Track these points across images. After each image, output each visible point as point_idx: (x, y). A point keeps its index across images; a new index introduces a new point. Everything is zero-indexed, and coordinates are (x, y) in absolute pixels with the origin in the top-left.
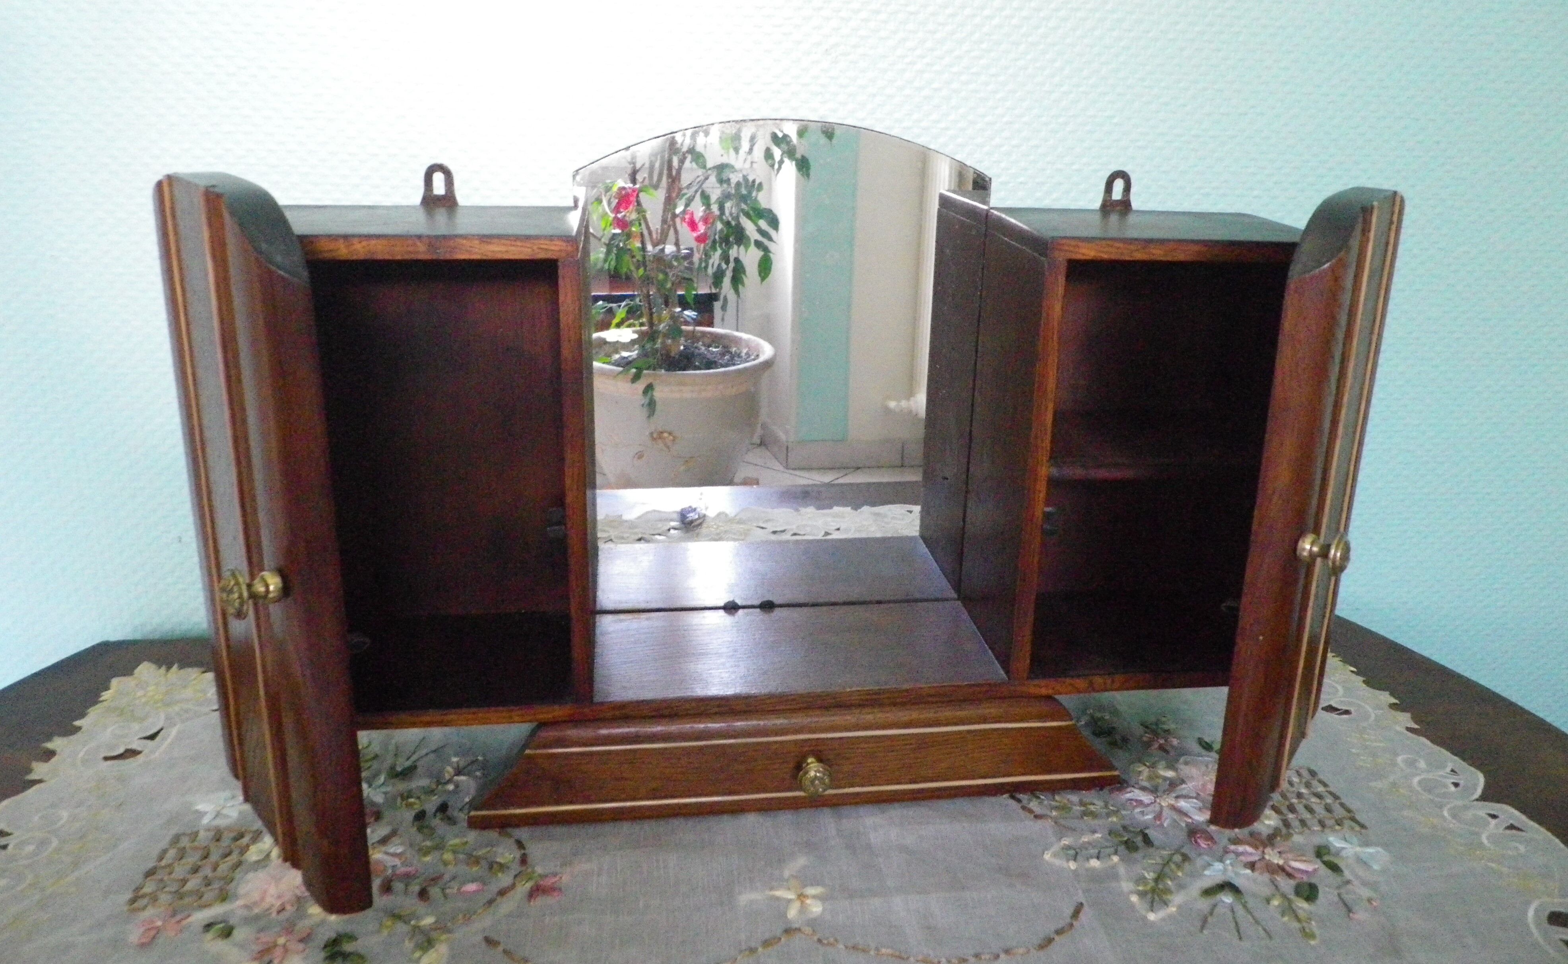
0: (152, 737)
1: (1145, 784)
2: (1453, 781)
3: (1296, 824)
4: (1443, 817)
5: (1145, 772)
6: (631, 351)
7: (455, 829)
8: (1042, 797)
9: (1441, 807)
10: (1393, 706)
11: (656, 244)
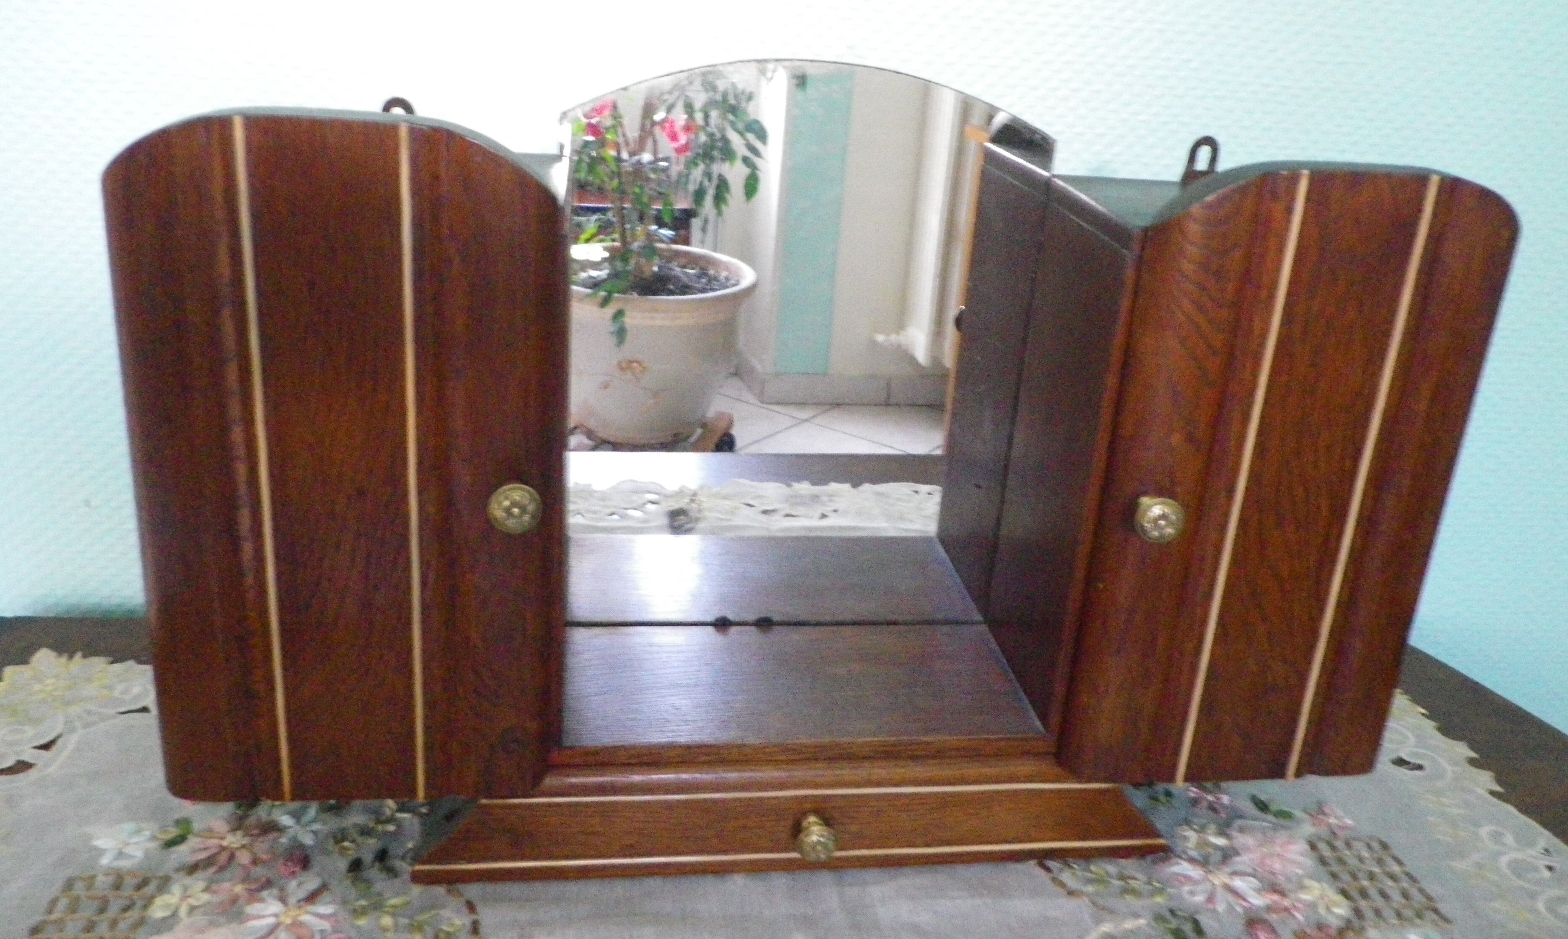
0: (46, 747)
1: (1193, 853)
2: (1547, 863)
3: (1369, 914)
4: (1536, 911)
5: (1192, 836)
6: (601, 270)
7: (397, 882)
8: (1075, 866)
9: (1533, 896)
10: (1472, 762)
11: (632, 154)
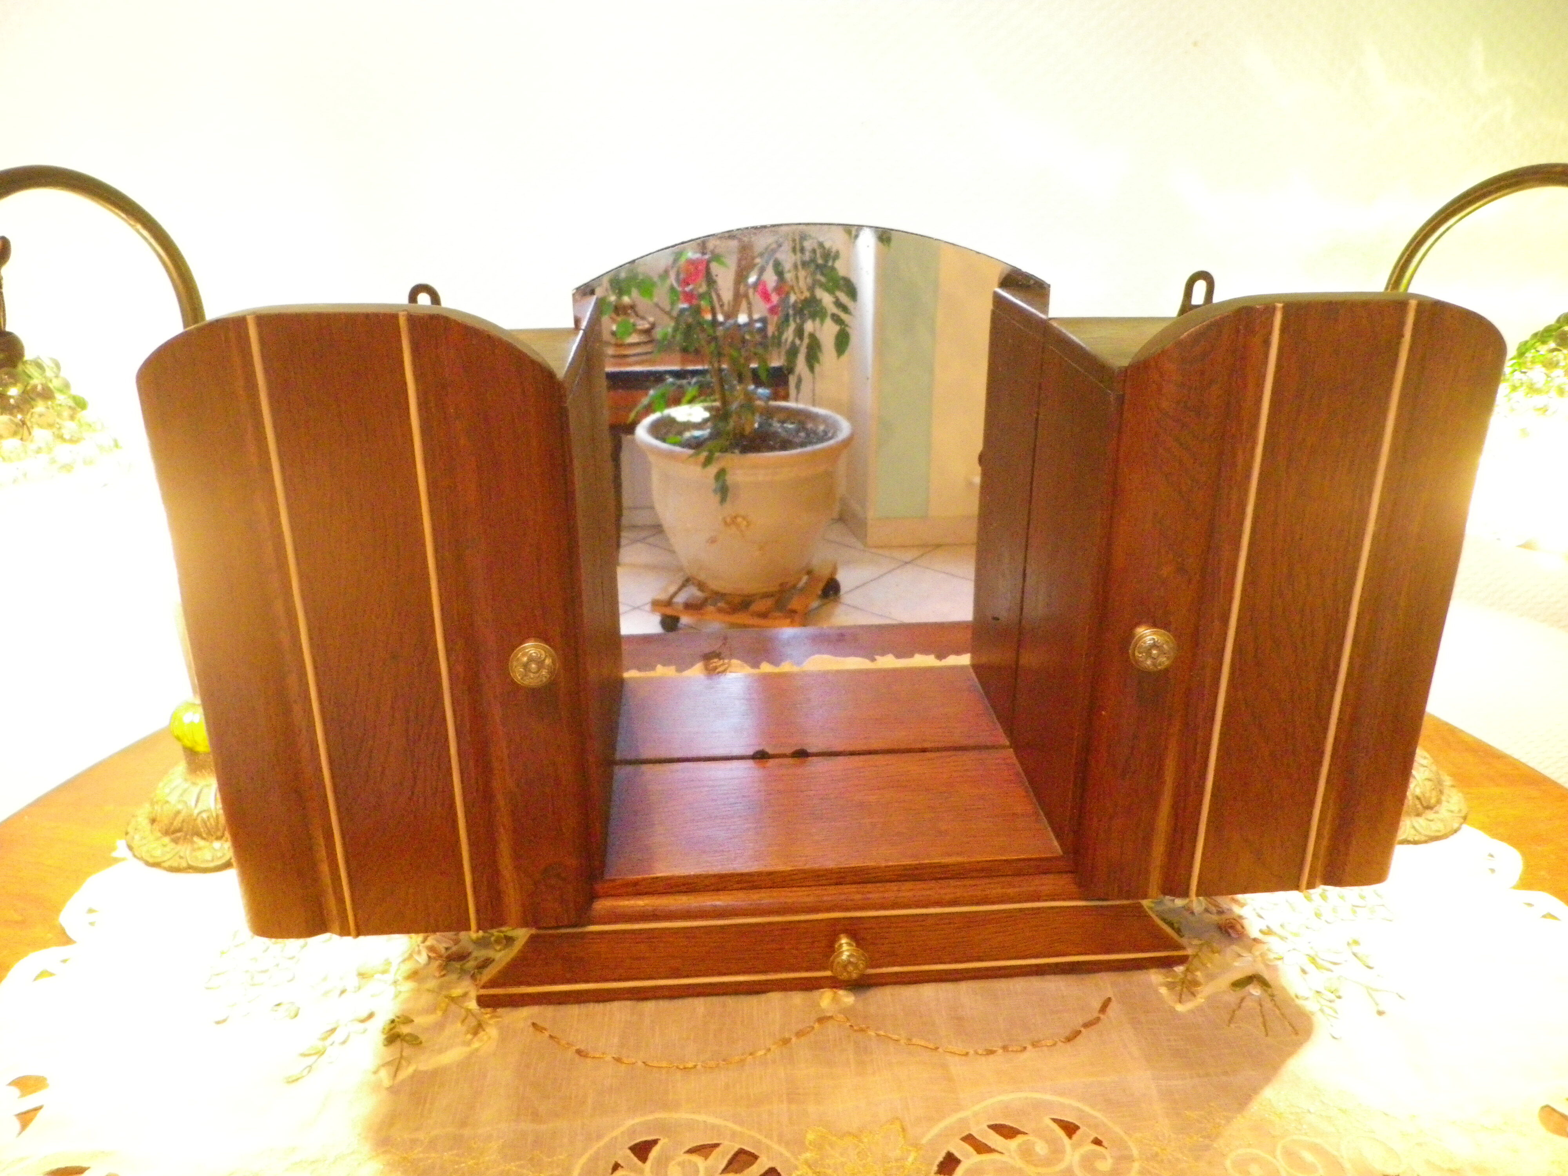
6: (703, 430)
11: (727, 316)
